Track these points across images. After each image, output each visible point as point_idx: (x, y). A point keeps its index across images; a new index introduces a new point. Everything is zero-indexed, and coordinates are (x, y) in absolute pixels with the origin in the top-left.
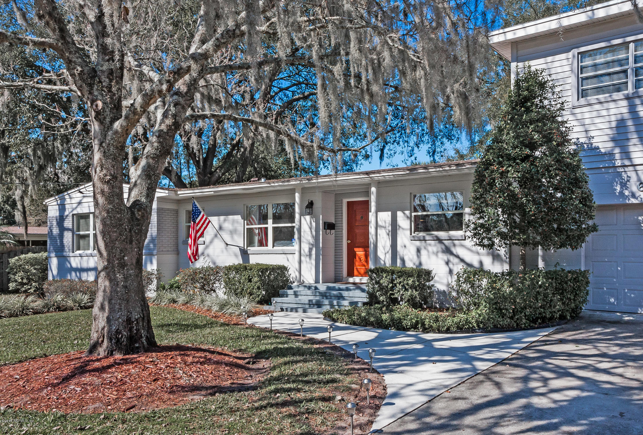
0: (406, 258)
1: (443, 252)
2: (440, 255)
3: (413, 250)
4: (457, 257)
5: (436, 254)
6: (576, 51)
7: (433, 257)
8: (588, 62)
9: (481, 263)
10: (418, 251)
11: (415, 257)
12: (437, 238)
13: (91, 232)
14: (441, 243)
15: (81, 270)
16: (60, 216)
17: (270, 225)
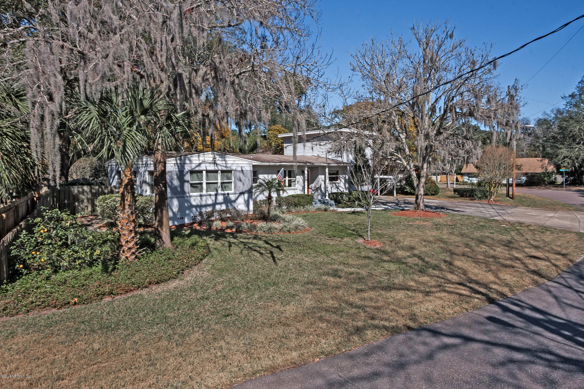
1: (336, 188)
9: (344, 190)
10: (331, 187)
12: (335, 184)
13: (204, 182)
14: (336, 185)
15: (201, 206)
16: (179, 171)
17: (287, 179)
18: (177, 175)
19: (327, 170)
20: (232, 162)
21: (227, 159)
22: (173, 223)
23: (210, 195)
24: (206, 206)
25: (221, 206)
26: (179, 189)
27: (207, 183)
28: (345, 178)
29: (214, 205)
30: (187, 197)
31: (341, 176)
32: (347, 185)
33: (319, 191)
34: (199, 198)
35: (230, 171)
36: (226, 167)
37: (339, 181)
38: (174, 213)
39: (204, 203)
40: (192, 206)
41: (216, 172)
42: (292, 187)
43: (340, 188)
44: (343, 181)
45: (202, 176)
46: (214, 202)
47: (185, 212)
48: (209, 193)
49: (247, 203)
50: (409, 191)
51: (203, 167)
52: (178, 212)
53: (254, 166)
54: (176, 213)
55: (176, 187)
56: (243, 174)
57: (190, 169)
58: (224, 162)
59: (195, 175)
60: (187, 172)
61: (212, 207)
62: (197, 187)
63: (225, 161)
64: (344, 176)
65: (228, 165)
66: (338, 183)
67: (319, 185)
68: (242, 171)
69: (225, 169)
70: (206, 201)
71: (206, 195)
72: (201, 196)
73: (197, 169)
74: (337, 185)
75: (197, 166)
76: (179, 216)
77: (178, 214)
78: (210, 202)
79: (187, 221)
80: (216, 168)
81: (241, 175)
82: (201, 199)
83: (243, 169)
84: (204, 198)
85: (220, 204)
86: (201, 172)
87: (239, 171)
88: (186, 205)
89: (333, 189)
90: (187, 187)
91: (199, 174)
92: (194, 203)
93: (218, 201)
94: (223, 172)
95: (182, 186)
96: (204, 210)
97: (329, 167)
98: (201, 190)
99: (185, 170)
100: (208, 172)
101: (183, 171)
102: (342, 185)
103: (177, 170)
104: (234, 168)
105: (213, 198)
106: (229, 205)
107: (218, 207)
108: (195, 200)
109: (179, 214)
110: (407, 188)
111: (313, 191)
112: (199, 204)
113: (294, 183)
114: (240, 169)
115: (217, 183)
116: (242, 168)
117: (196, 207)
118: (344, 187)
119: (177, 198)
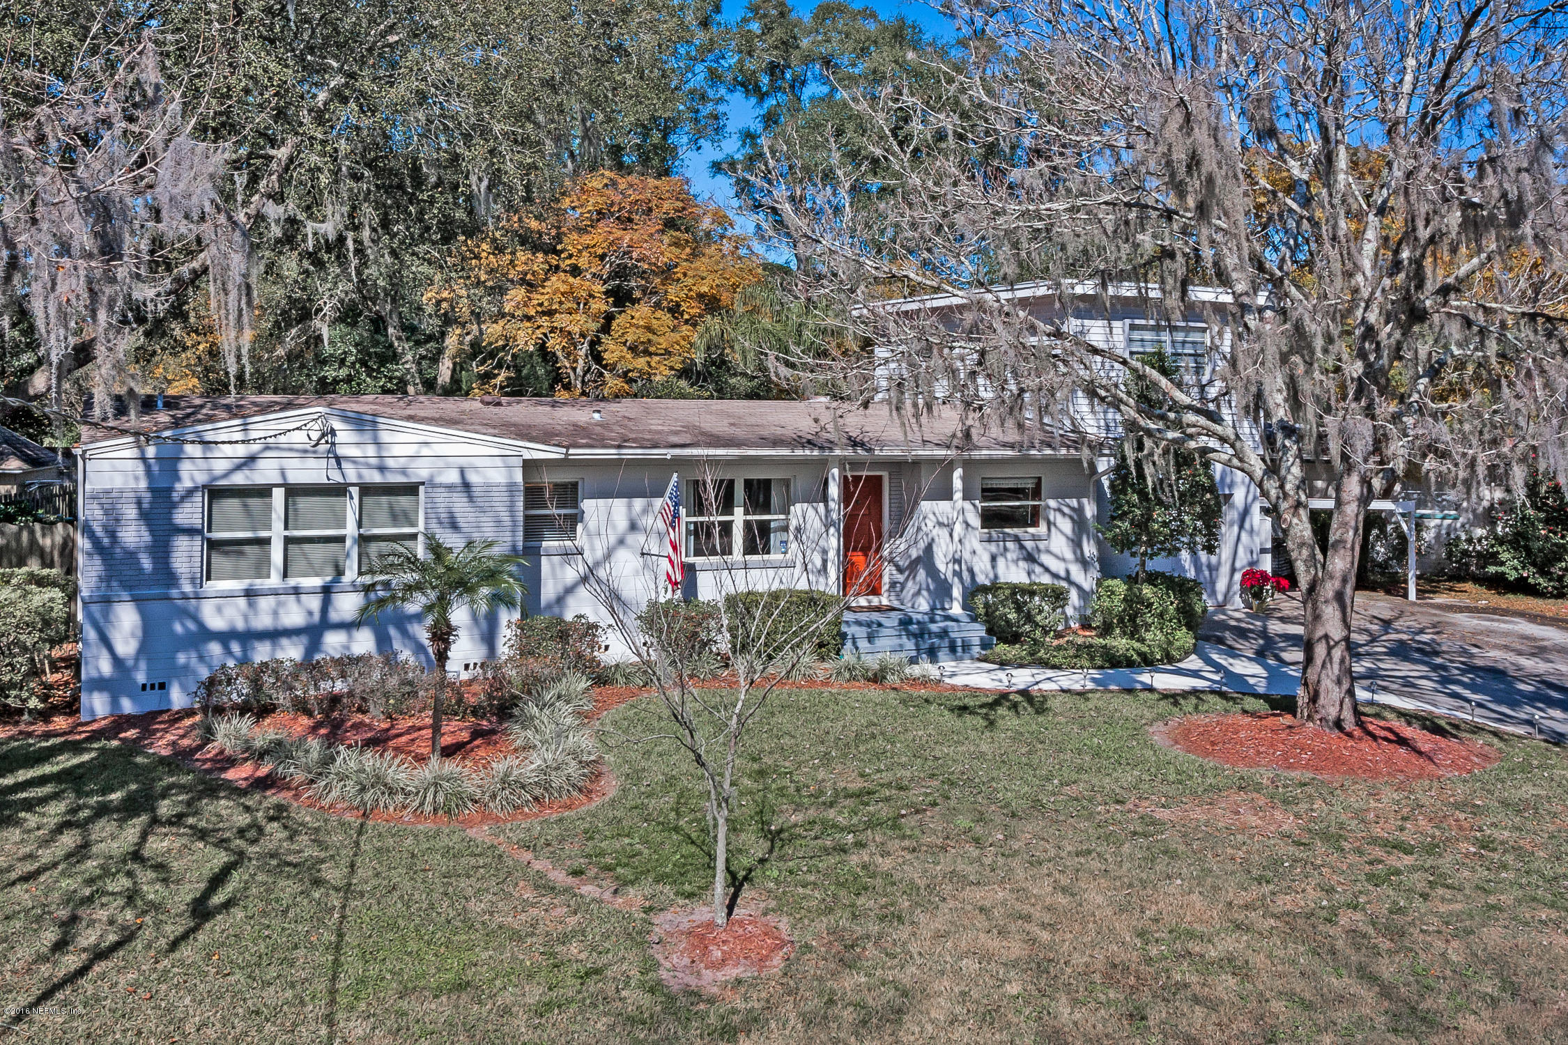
0: (976, 569)
1: (1025, 559)
2: (1021, 563)
3: (986, 558)
4: (1042, 565)
5: (1016, 562)
6: (1128, 321)
7: (1013, 567)
8: (1136, 335)
9: (1068, 572)
10: (993, 558)
11: (989, 566)
12: (1017, 539)
13: (277, 532)
14: (1022, 547)
15: (249, 637)
16: (151, 489)
17: (739, 517)
18: (139, 503)
19: (958, 473)
20: (411, 450)
21: (385, 437)
22: (115, 702)
23: (296, 591)
24: (274, 635)
25: (350, 637)
26: (146, 563)
27: (288, 541)
28: (1080, 511)
29: (313, 633)
30: (185, 597)
31: (1052, 503)
32: (1090, 549)
33: (922, 574)
34: (242, 602)
35: (411, 489)
36: (382, 469)
37: (1042, 529)
38: (117, 661)
39: (263, 621)
40: (207, 634)
41: (339, 490)
42: (775, 557)
43: (1045, 559)
44: (1066, 526)
45: (269, 508)
46: (317, 617)
47: (174, 658)
48: (292, 582)
49: (484, 624)
50: (1512, 576)
51: (265, 472)
52: (137, 659)
53: (530, 466)
54: (130, 663)
55: (131, 555)
56: (471, 498)
57: (202, 478)
58: (371, 450)
59: (231, 505)
60: (190, 493)
61: (304, 640)
62: (241, 553)
63: (377, 443)
64: (1074, 503)
65: (390, 463)
66: (1035, 538)
67: (922, 545)
68: (466, 486)
69: (375, 477)
70: (275, 613)
71: (275, 593)
72: (250, 594)
73: (239, 479)
74: (1029, 545)
75: (238, 468)
76: (141, 678)
77: (136, 667)
78: (294, 616)
79: (178, 698)
80: (336, 477)
81: (460, 504)
82: (251, 605)
83: (473, 478)
84: (265, 603)
85: (348, 626)
86: (264, 492)
87: (450, 487)
88: (178, 628)
89: (1001, 562)
90: (186, 554)
91: (254, 502)
92: (215, 622)
93: (334, 616)
94: (367, 490)
95: (161, 550)
96: (262, 653)
97: (968, 464)
98: (262, 568)
99: (178, 486)
100: (293, 491)
101: (170, 490)
102: (1059, 543)
103: (143, 484)
104: (421, 472)
105: (315, 603)
106: (393, 631)
107: (333, 642)
108: (219, 610)
109: (143, 665)
110: (1504, 556)
111: (900, 570)
112: (240, 625)
113: (784, 536)
114: (453, 477)
115: (341, 540)
116: (462, 472)
117: (224, 638)
118: (1069, 555)
119: (136, 600)
